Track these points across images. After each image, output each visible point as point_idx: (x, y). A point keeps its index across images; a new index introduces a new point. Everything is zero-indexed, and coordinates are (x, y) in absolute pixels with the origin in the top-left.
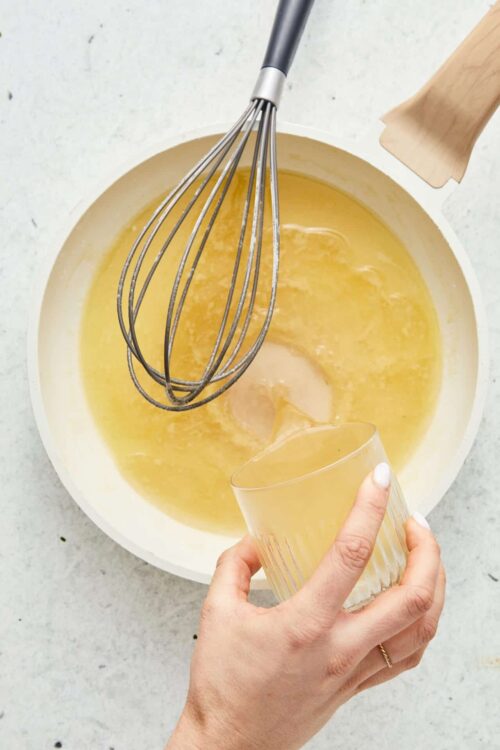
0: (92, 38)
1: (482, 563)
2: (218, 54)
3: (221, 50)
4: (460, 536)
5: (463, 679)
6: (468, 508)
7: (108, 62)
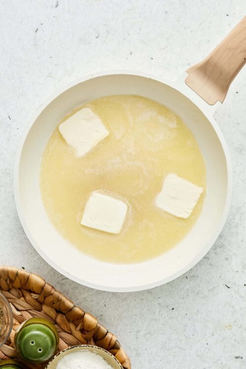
0: (37, 30)
1: (222, 279)
2: (97, 37)
3: (98, 36)
4: (212, 267)
5: (213, 335)
6: (216, 253)
7: (45, 41)
